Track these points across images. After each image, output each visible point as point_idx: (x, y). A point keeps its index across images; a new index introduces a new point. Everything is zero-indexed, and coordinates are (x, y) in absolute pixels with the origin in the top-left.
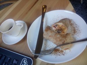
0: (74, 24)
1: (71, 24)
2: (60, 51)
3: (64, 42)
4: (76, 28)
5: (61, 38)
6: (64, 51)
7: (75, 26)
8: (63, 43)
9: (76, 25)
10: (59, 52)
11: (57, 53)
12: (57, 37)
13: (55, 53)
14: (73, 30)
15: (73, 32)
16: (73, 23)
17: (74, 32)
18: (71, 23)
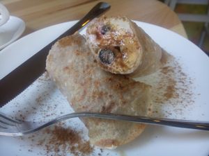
0: (176, 71)
1: (166, 68)
2: (76, 145)
3: (110, 108)
4: (179, 85)
5: (103, 88)
6: (97, 150)
7: (176, 76)
8: (104, 108)
9: (183, 74)
10: (73, 149)
11: (61, 147)
12: (91, 79)
13: (52, 145)
14: (165, 88)
15: (163, 91)
16: (174, 66)
17: (165, 95)
18: (167, 65)
